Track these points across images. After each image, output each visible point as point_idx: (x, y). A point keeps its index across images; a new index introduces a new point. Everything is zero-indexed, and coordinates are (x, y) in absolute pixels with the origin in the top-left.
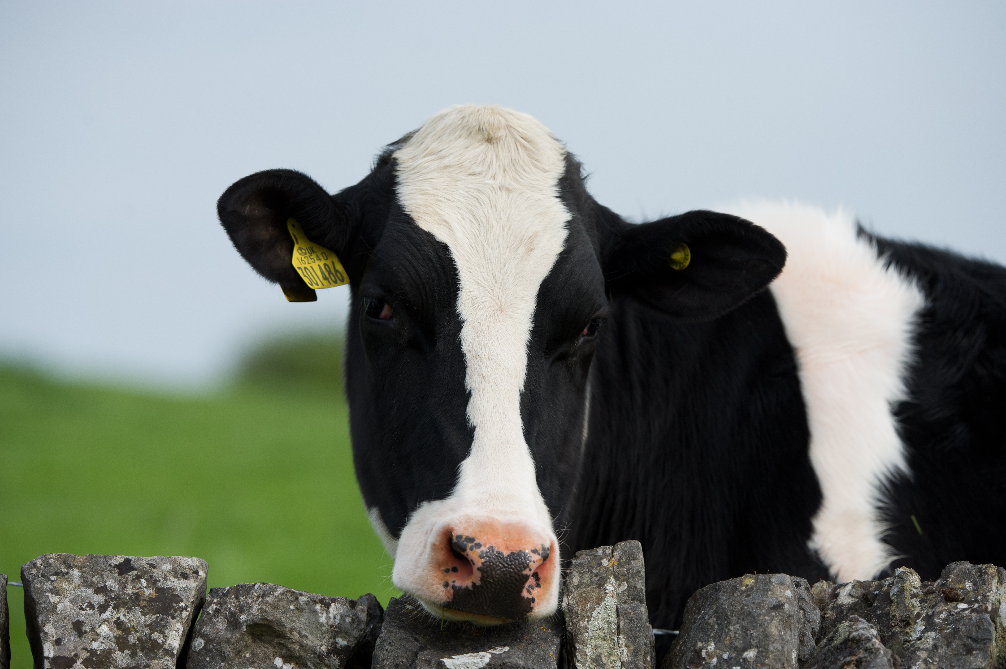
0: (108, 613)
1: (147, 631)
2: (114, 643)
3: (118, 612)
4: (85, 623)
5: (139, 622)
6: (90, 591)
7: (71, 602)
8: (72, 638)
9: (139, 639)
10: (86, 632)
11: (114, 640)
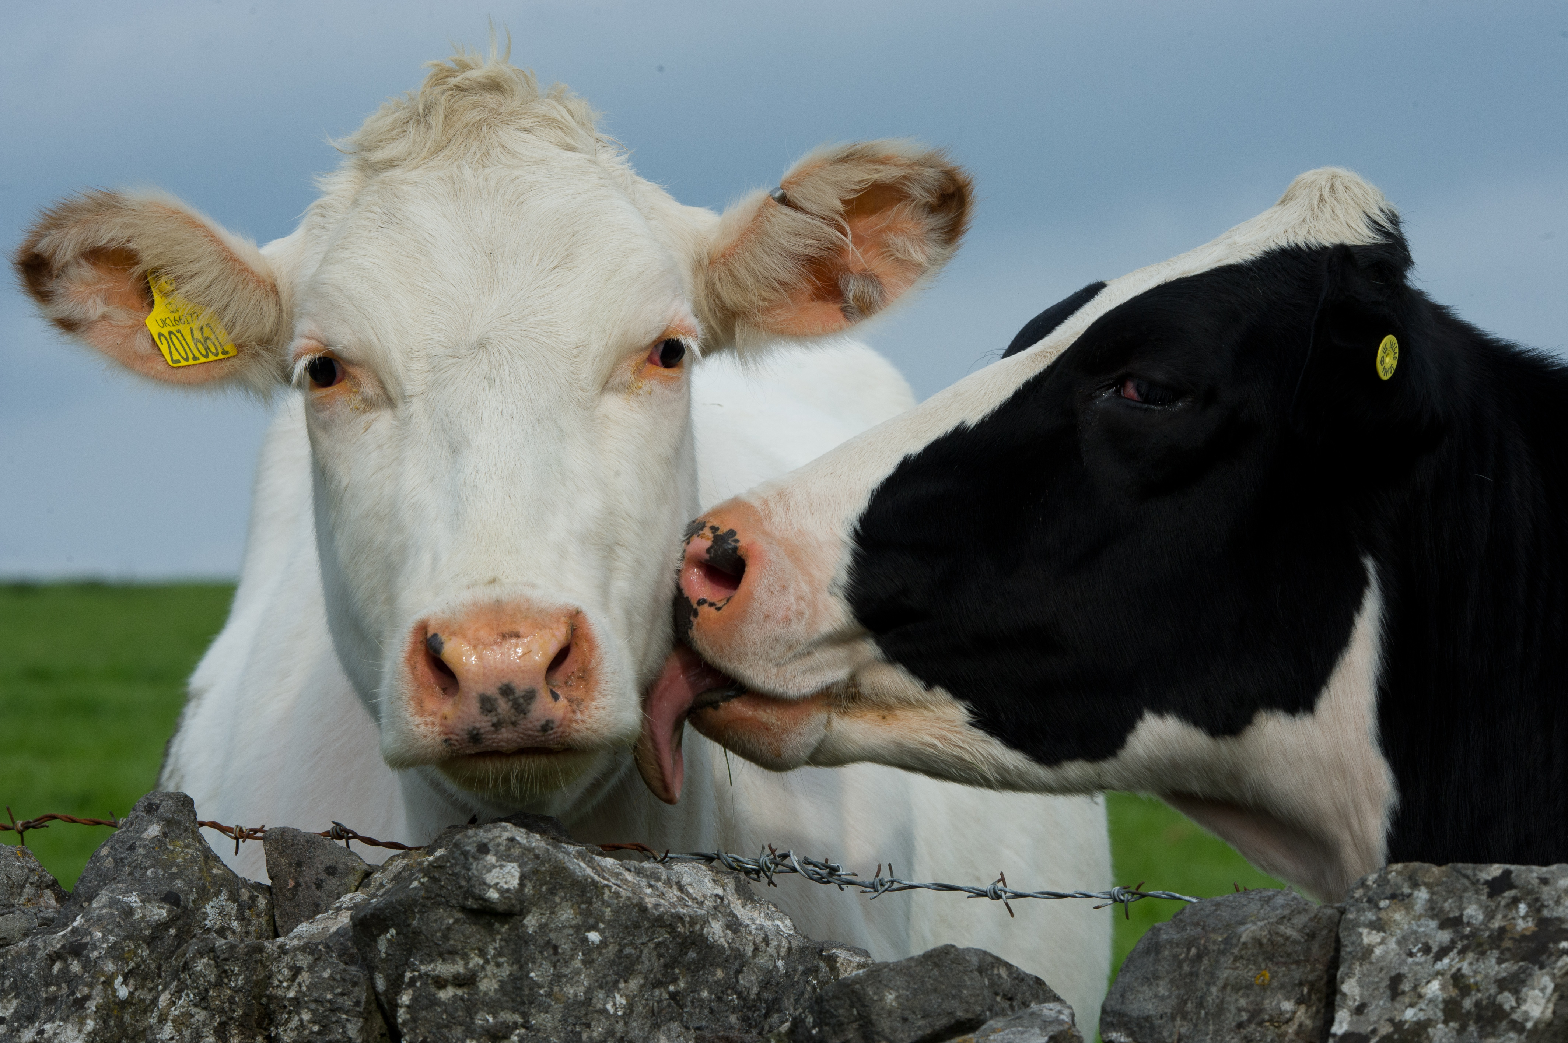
0: (1446, 961)
1: (1493, 990)
2: (1441, 1010)
3: (1462, 960)
4: (1406, 977)
5: (1487, 976)
6: (1433, 924)
7: (1399, 943)
8: (1381, 1003)
9: (1477, 1004)
10: (1403, 993)
11: (1441, 1006)
